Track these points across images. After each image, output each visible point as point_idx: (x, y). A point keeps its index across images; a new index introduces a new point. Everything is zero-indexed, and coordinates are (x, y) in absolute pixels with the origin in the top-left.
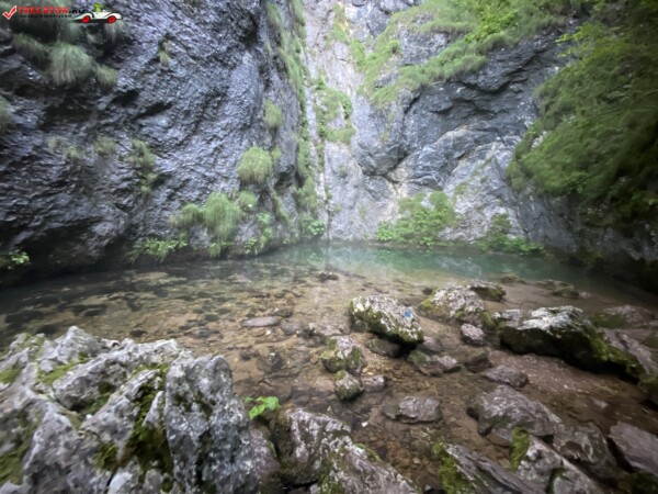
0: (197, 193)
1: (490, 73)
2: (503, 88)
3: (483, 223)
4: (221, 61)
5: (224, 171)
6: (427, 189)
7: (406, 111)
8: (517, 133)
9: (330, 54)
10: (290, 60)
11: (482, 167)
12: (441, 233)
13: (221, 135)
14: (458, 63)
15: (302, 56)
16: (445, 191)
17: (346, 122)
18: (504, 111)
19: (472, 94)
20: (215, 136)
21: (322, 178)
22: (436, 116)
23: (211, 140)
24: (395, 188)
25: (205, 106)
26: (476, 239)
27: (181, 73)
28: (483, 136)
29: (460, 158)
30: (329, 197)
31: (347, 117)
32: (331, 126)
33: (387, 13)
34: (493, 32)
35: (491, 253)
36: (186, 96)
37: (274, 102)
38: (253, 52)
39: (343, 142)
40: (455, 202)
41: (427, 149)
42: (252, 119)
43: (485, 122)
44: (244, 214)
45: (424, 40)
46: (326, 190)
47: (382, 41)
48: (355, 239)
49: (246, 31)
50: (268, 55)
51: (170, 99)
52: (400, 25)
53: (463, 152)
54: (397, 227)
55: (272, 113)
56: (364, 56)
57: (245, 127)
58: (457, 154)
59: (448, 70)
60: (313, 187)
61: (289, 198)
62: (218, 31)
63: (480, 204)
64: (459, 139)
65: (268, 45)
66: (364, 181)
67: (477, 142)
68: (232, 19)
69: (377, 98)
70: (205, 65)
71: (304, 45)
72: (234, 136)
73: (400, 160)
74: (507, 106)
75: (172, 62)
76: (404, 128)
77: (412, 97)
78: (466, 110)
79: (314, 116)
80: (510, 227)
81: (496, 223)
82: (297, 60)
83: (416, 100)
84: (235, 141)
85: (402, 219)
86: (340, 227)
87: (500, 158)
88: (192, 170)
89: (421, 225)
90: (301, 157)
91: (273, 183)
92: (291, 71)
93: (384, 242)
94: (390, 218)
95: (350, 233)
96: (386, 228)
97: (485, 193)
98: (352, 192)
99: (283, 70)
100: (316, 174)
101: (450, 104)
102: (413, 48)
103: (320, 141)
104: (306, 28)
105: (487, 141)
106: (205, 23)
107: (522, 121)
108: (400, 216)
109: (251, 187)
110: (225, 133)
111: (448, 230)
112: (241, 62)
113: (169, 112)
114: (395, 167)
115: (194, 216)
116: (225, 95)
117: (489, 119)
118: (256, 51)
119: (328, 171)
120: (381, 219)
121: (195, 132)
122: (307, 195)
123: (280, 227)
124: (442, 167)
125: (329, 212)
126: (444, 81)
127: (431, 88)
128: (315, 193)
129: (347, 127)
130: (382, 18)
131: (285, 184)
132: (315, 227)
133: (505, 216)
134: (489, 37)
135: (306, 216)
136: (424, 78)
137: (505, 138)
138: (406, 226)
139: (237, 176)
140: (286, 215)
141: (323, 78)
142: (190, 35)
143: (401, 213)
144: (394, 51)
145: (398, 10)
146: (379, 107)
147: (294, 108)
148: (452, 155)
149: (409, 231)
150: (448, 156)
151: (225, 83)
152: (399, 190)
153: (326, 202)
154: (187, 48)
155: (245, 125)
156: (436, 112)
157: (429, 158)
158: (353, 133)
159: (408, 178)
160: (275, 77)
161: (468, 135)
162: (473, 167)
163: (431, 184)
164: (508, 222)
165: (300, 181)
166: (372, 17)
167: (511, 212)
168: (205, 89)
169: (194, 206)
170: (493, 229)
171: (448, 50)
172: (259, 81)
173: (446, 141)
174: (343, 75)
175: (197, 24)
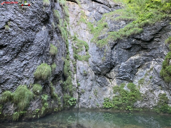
0: (12, 85)
1: (145, 34)
2: (152, 40)
3: (155, 98)
4: (33, 29)
5: (27, 74)
6: (125, 82)
7: (112, 49)
8: (162, 57)
9: (79, 27)
10: (62, 29)
11: (149, 72)
12: (135, 104)
13: (28, 58)
14: (132, 31)
15: (67, 28)
16: (134, 82)
17: (86, 53)
18: (154, 49)
19: (140, 42)
20: (25, 59)
21: (75, 77)
22: (125, 50)
23: (23, 60)
24: (110, 81)
25: (22, 46)
26: (153, 107)
27: (14, 33)
28: (147, 58)
29: (138, 68)
30: (79, 86)
31: (86, 51)
32: (80, 54)
33: (102, 14)
34: (144, 20)
35: (162, 114)
36: (14, 42)
37: (54, 45)
38: (47, 26)
39: (85, 61)
40: (140, 88)
41: (123, 64)
42: (44, 51)
43: (147, 53)
44: (35, 96)
45: (117, 23)
46: (77, 82)
47: (100, 23)
48: (92, 107)
49: (44, 19)
50: (53, 27)
51: (7, 44)
52: (107, 18)
53: (139, 65)
54: (113, 100)
55: (53, 49)
56: (93, 28)
57: (40, 55)
58: (137, 66)
59: (128, 33)
60: (71, 81)
61: (58, 86)
62: (32, 19)
63: (151, 89)
64: (137, 60)
65: (53, 24)
66: (96, 78)
67: (145, 61)
68: (39, 15)
69: (99, 43)
70: (25, 31)
71: (68, 24)
72: (34, 59)
73: (111, 69)
74: (155, 47)
75: (10, 29)
76: (112, 55)
77: (114, 43)
78: (138, 48)
79: (72, 50)
80: (168, 100)
81: (161, 98)
82: (65, 29)
83: (116, 44)
84: (35, 61)
85: (116, 97)
86: (84, 101)
87: (156, 68)
88: (11, 74)
89: (125, 99)
90: (66, 67)
91: (51, 79)
92: (62, 33)
93: (107, 109)
94: (109, 96)
95: (90, 104)
96: (108, 101)
97: (153, 84)
98: (90, 83)
99: (59, 33)
100: (72, 75)
101: (131, 46)
102: (113, 25)
103: (74, 60)
104: (69, 18)
105: (149, 61)
106: (27, 16)
107: (163, 52)
108: (114, 95)
109: (40, 82)
110: (30, 57)
111: (138, 102)
112: (41, 29)
113: (5, 49)
114: (109, 72)
115: (8, 97)
116: (32, 42)
117: (148, 52)
118: (48, 26)
119: (78, 73)
120: (105, 96)
121: (16, 57)
122: (68, 84)
123: (53, 102)
124: (131, 72)
125: (79, 93)
126: (127, 37)
127: (121, 40)
128: (72, 84)
129: (86, 55)
130: (99, 15)
131: (57, 79)
132: (71, 101)
133: (165, 95)
134: (143, 22)
135: (67, 95)
136: (118, 36)
137: (157, 59)
138: (118, 100)
139: (33, 76)
140: (57, 95)
141: (76, 36)
142: (20, 20)
143: (115, 93)
144: (105, 26)
145: (106, 13)
146: (100, 47)
147: (63, 47)
148: (135, 66)
149: (120, 103)
150: (133, 67)
151: (33, 37)
152: (113, 82)
153: (77, 88)
154: (18, 24)
155: (40, 54)
156: (125, 49)
157: (124, 67)
158: (90, 57)
159: (116, 77)
160: (55, 35)
161: (140, 58)
162: (145, 72)
163: (127, 79)
164: (167, 98)
165: (65, 78)
166: (96, 15)
167: (167, 93)
168: (24, 40)
169: (9, 92)
170: (160, 101)
171: (127, 26)
172: (48, 37)
173: (131, 60)
174: (85, 35)
175: (24, 16)
